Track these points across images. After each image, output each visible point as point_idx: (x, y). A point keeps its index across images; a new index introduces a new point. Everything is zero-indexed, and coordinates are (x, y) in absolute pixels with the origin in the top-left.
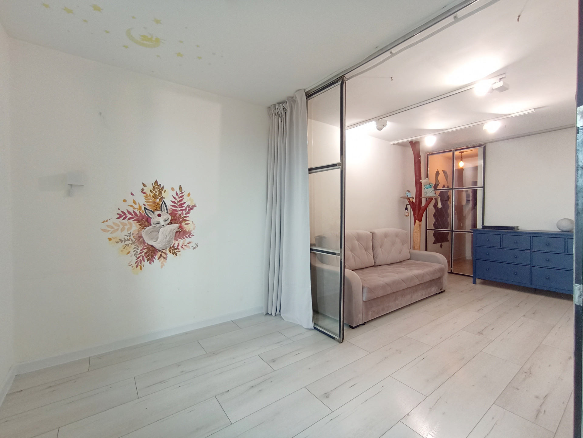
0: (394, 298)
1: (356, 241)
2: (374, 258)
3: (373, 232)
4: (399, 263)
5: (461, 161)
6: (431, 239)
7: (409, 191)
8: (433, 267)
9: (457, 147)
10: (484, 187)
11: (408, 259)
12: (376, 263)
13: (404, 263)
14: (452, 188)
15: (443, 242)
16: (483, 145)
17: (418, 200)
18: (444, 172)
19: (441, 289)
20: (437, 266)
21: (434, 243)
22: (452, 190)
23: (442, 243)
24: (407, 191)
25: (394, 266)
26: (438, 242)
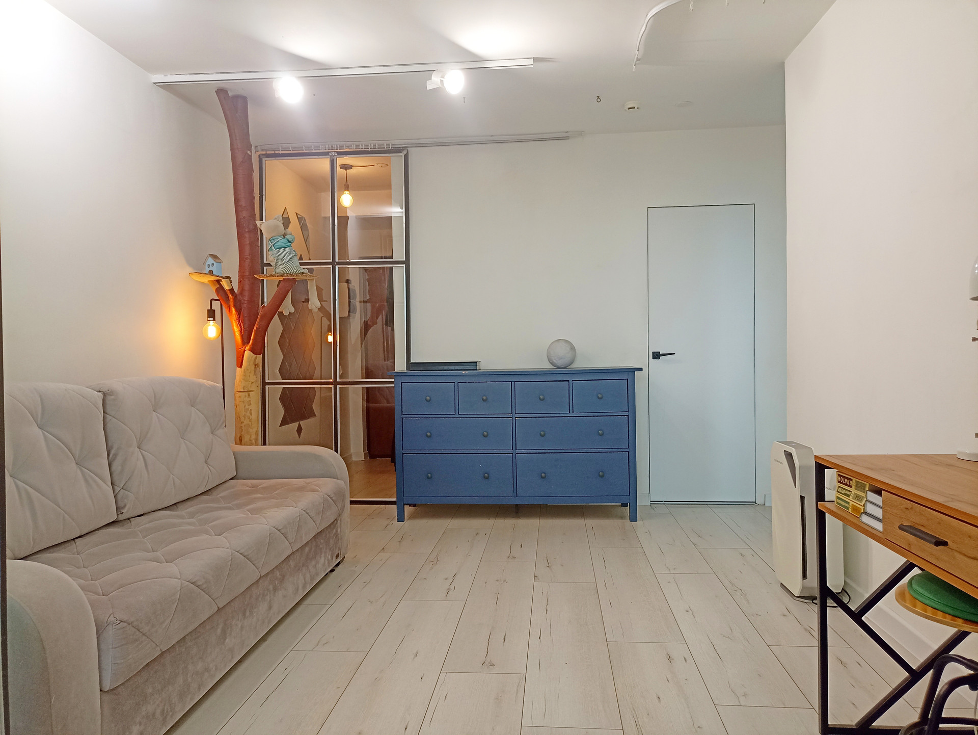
0: (219, 631)
1: (36, 429)
2: (117, 489)
3: (105, 389)
4: (204, 497)
5: (347, 192)
6: (276, 411)
7: (215, 257)
8: (318, 491)
9: (341, 144)
10: (407, 262)
11: (231, 479)
12: (124, 511)
13: (222, 493)
14: (331, 261)
15: (303, 417)
16: (403, 150)
17: (247, 287)
18: (300, 219)
19: (337, 556)
20: (327, 486)
21: (284, 422)
22: (331, 266)
23: (301, 423)
24: (209, 254)
25: (191, 508)
26: (293, 421)
